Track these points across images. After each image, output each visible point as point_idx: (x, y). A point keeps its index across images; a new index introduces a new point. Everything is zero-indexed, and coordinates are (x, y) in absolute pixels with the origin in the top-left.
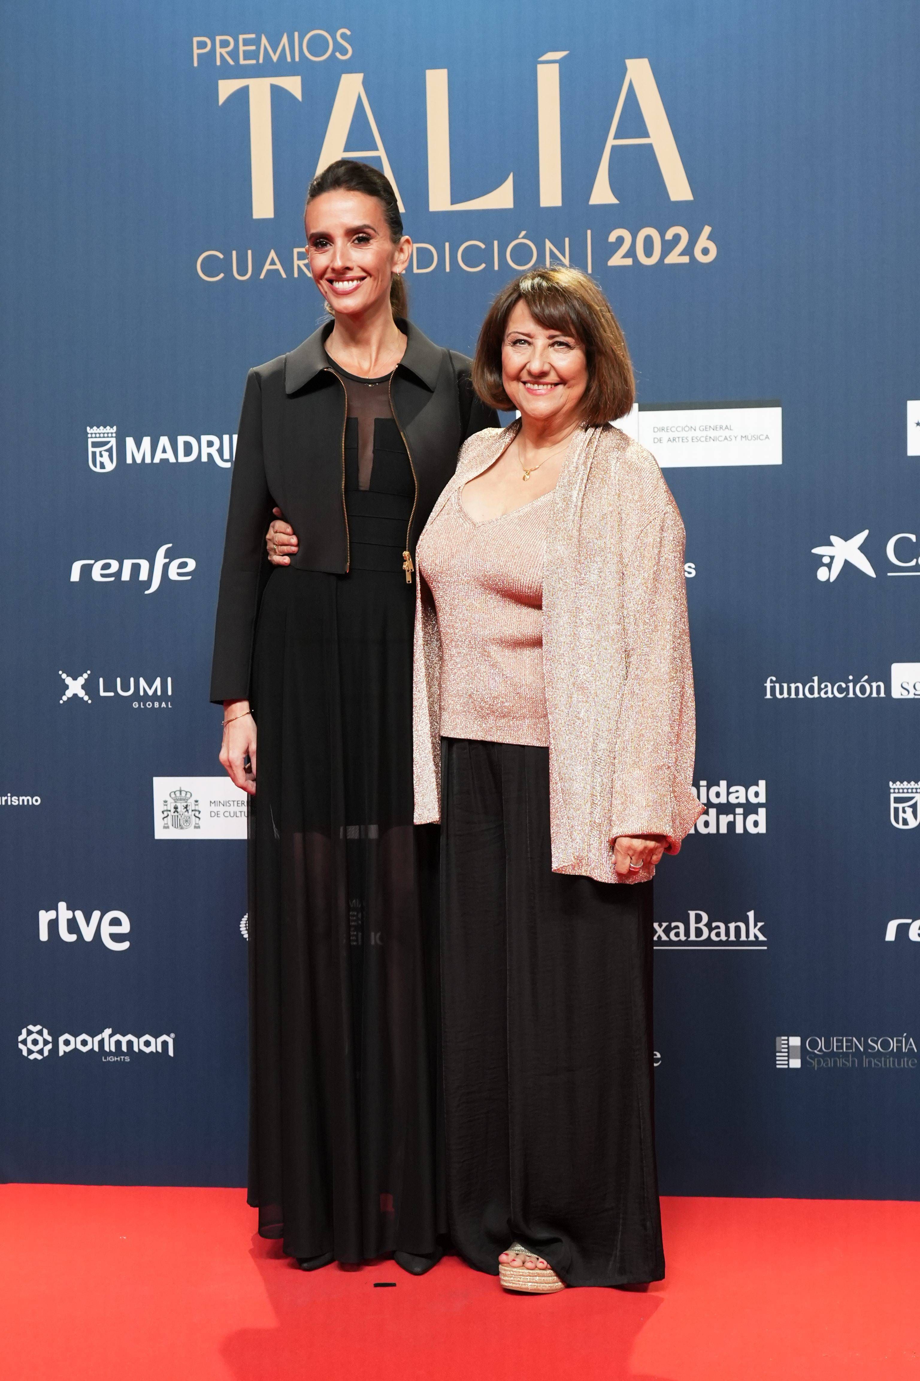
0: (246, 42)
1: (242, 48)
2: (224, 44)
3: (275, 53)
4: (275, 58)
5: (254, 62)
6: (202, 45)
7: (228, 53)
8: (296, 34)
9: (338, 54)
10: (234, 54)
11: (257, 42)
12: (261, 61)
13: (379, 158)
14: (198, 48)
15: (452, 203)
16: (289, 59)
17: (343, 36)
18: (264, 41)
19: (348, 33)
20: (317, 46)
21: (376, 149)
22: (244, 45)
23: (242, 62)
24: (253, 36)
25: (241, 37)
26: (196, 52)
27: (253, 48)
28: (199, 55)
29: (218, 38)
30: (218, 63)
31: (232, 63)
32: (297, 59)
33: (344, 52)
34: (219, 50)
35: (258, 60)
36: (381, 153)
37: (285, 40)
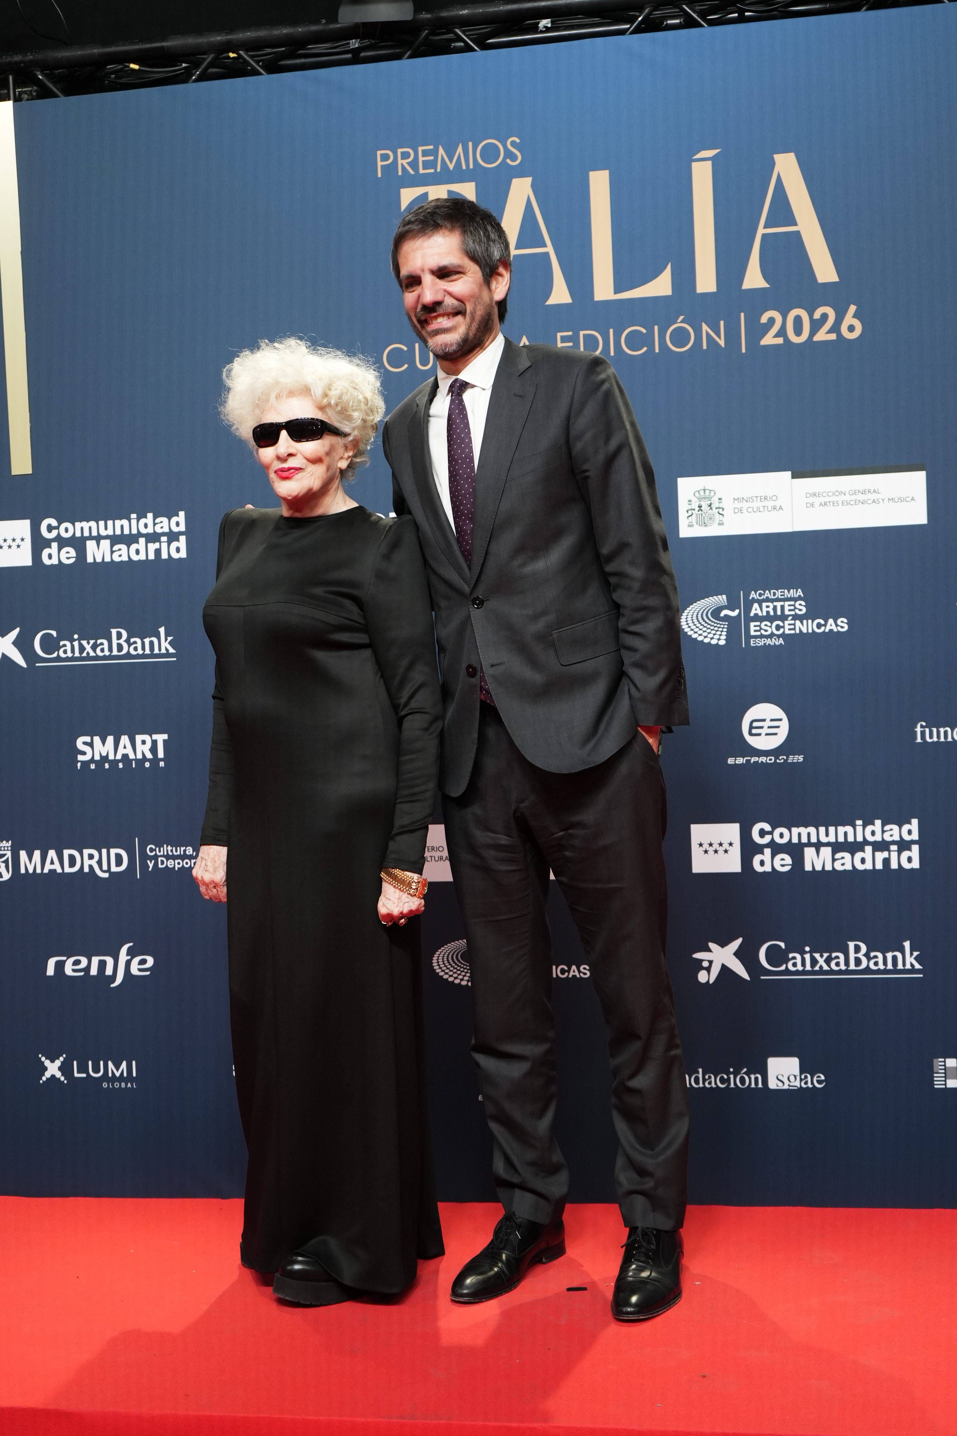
0: (425, 153)
1: (421, 159)
2: (405, 156)
3: (451, 162)
4: (451, 167)
5: (432, 171)
6: (385, 157)
7: (408, 163)
8: (470, 144)
9: (508, 161)
10: (414, 164)
11: (435, 153)
12: (439, 170)
13: (547, 254)
14: (382, 161)
15: (615, 293)
16: (464, 167)
17: (513, 144)
18: (441, 151)
19: (518, 141)
20: (489, 154)
21: (544, 245)
22: (423, 156)
23: (421, 171)
24: (431, 147)
25: (420, 149)
26: (380, 164)
27: (432, 158)
28: (382, 166)
29: (400, 151)
30: (400, 173)
31: (412, 172)
32: (471, 167)
33: (514, 158)
34: (400, 161)
35: (436, 169)
36: (550, 249)
37: (460, 149)
